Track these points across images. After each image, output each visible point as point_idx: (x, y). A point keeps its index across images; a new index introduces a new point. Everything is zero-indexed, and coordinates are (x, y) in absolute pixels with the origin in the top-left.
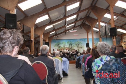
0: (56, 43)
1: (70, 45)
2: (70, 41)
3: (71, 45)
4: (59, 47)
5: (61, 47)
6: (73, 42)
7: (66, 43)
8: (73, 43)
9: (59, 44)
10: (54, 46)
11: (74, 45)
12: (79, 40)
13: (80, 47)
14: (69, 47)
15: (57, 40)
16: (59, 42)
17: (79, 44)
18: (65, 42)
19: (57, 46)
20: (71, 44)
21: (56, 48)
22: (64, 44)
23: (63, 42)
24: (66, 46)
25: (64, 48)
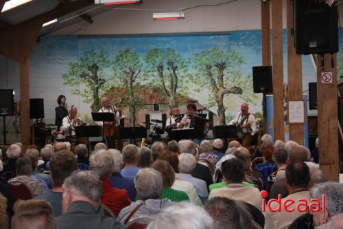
0: (75, 61)
1: (166, 72)
2: (167, 46)
3: (175, 69)
4: (98, 82)
5: (110, 84)
6: (186, 50)
7: (142, 60)
8: (185, 56)
9: (95, 68)
10: (65, 76)
11: (192, 71)
12: (221, 43)
13: (229, 84)
14: (158, 83)
15: (80, 37)
16: (98, 52)
17: (222, 67)
18: (132, 51)
19: (83, 76)
20: (170, 63)
21: (77, 93)
22: (128, 64)
23: (120, 51)
24: (143, 78)
25: (130, 89)
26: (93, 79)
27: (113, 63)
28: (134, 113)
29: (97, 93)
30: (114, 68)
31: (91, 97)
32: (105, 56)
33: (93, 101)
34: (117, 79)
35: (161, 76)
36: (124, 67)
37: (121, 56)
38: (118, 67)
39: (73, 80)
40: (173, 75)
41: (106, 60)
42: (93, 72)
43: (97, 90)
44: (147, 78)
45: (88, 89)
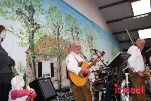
7: (63, 19)
8: (81, 27)
9: (32, 10)
11: (84, 37)
17: (92, 39)
23: (51, 5)
24: (64, 34)
25: (57, 41)
26: (29, 20)
27: (46, 13)
28: (60, 63)
29: (33, 38)
30: (47, 17)
31: (26, 41)
32: (41, 3)
33: (28, 46)
34: (49, 29)
35: (73, 35)
36: (54, 20)
37: (52, 9)
38: (50, 18)
39: (7, 12)
40: (77, 37)
41: (41, 7)
42: (30, 13)
43: (33, 35)
44: (66, 35)
45: (24, 30)
